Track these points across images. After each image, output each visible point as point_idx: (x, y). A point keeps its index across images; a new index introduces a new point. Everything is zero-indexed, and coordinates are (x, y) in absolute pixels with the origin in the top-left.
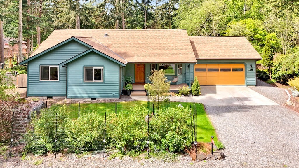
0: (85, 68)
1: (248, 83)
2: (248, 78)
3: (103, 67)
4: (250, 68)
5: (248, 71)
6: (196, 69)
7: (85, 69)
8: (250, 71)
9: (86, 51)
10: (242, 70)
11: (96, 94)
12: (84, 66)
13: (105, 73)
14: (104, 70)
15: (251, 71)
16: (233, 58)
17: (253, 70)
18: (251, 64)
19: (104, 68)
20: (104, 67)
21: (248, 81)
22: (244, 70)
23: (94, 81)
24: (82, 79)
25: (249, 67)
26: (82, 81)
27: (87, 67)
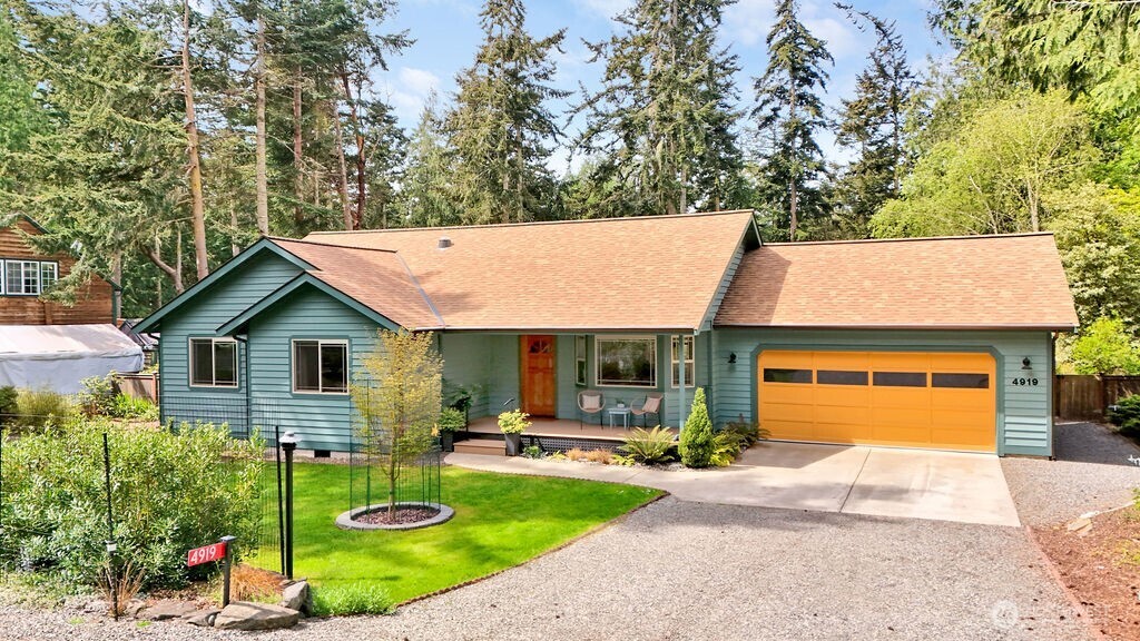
0: (297, 343)
1: (1008, 442)
2: (1008, 419)
3: (346, 342)
4: (1022, 374)
5: (1010, 388)
6: (766, 371)
7: (298, 348)
8: (1019, 388)
9: (291, 281)
10: (981, 381)
11: (328, 437)
12: (294, 337)
13: (355, 363)
14: (352, 352)
15: (1027, 388)
16: (929, 322)
17: (1035, 382)
18: (1026, 351)
19: (351, 345)
20: (350, 341)
21: (1008, 434)
22: (992, 381)
23: (324, 391)
24: (288, 384)
25: (1014, 369)
26: (288, 389)
27: (302, 343)
